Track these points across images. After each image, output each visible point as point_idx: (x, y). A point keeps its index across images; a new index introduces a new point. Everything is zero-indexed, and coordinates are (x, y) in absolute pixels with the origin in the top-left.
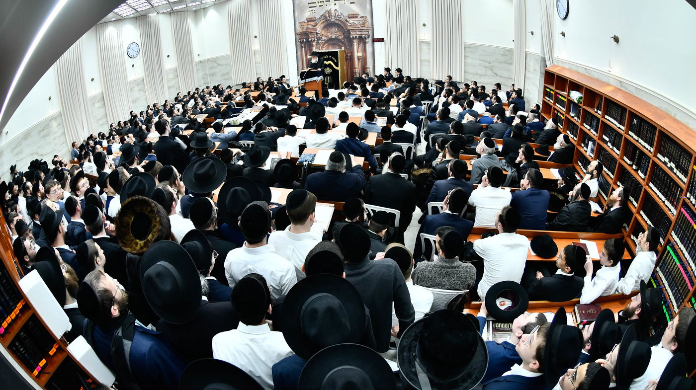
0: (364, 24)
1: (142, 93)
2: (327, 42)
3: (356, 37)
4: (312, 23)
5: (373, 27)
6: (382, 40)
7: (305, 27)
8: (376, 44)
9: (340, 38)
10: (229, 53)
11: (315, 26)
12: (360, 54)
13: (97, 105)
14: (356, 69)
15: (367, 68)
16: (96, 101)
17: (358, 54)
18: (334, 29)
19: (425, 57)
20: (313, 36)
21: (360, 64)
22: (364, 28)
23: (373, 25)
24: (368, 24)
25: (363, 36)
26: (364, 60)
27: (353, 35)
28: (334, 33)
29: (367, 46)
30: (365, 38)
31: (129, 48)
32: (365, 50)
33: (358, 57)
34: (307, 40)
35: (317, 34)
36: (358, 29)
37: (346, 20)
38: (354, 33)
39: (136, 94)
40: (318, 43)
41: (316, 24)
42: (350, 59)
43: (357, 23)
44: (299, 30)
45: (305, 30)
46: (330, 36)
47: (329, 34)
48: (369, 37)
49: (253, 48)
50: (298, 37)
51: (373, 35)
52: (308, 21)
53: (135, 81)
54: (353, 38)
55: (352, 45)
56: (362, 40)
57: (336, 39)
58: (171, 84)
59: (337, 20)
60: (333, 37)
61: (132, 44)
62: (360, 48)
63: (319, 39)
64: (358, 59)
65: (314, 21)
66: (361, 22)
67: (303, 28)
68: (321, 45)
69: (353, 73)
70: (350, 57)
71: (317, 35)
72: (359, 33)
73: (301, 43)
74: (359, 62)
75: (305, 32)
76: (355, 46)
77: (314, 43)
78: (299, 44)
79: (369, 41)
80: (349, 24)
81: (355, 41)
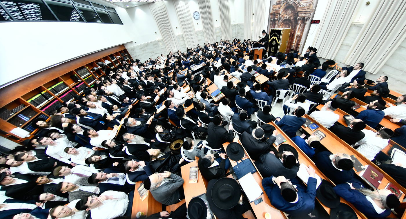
0: (310, 5)
1: (203, 37)
2: (283, 21)
3: (301, 18)
4: (279, 6)
5: (316, 9)
6: (318, 22)
7: (275, 9)
8: (313, 25)
9: (292, 18)
10: (243, 23)
11: (279, 8)
12: (299, 33)
13: (181, 39)
14: (293, 44)
15: (299, 44)
16: (180, 38)
17: (298, 33)
18: (290, 11)
19: (348, 41)
20: (277, 17)
21: (297, 40)
22: (309, 10)
23: (316, 7)
24: (313, 7)
25: (306, 17)
26: (300, 38)
27: (300, 16)
28: (289, 15)
29: (306, 26)
30: (307, 20)
31: (194, 14)
32: (302, 31)
33: (297, 35)
34: (274, 19)
35: (280, 14)
36: (304, 11)
37: (299, 3)
38: (301, 15)
39: (200, 37)
40: (279, 22)
41: (281, 6)
42: (292, 36)
43: (305, 5)
44: (271, 12)
45: (274, 12)
46: (286, 17)
47: (286, 15)
48: (309, 18)
49: (252, 22)
50: (270, 16)
51: (313, 17)
52: (277, 4)
53: (199, 31)
54: (298, 19)
55: (296, 26)
56: (304, 20)
57: (288, 20)
58: (218, 35)
59: (293, 2)
60: (287, 18)
61: (196, 12)
62: (300, 28)
63: (280, 19)
64: (297, 37)
65: (280, 4)
66: (308, 4)
67: (273, 10)
68: (280, 24)
69: (291, 46)
70: (293, 34)
71: (279, 16)
72: (303, 15)
73: (271, 21)
74: (296, 39)
75: (274, 13)
76: (298, 26)
77: (277, 22)
78: (270, 21)
79: (308, 22)
80: (299, 7)
81: (299, 22)
